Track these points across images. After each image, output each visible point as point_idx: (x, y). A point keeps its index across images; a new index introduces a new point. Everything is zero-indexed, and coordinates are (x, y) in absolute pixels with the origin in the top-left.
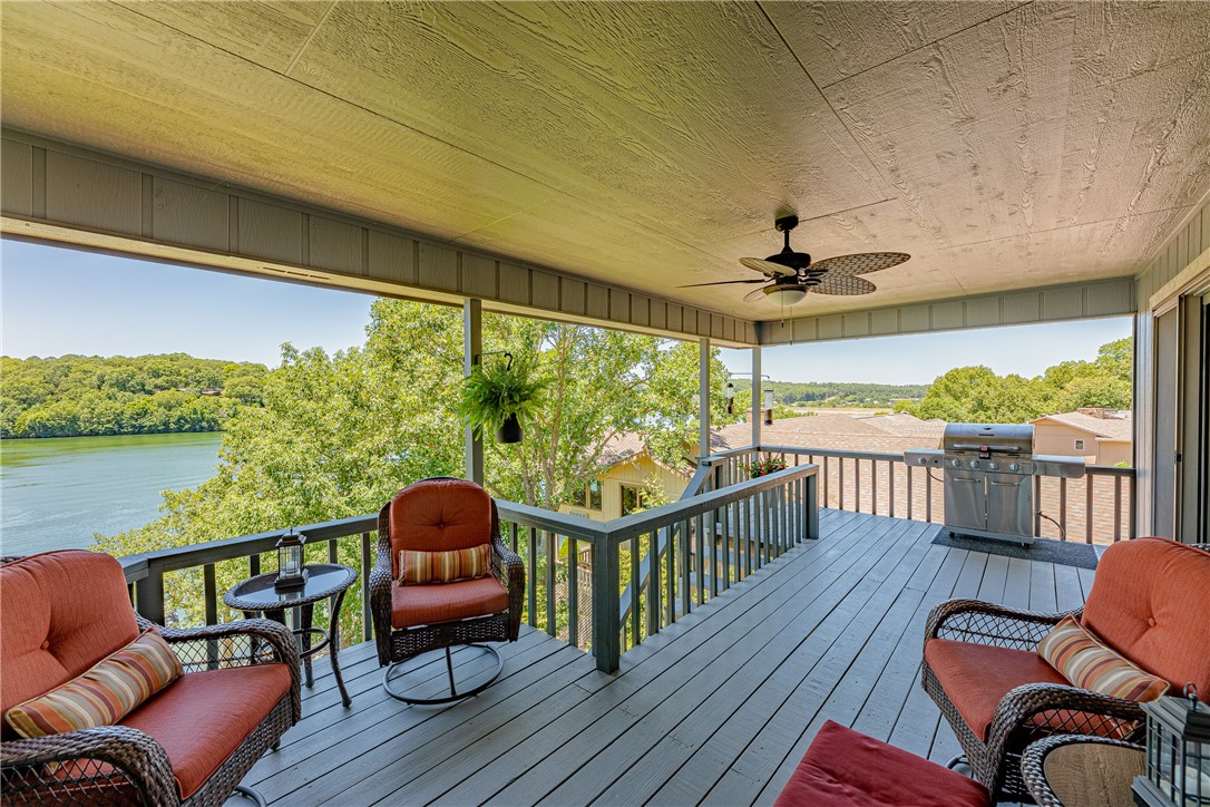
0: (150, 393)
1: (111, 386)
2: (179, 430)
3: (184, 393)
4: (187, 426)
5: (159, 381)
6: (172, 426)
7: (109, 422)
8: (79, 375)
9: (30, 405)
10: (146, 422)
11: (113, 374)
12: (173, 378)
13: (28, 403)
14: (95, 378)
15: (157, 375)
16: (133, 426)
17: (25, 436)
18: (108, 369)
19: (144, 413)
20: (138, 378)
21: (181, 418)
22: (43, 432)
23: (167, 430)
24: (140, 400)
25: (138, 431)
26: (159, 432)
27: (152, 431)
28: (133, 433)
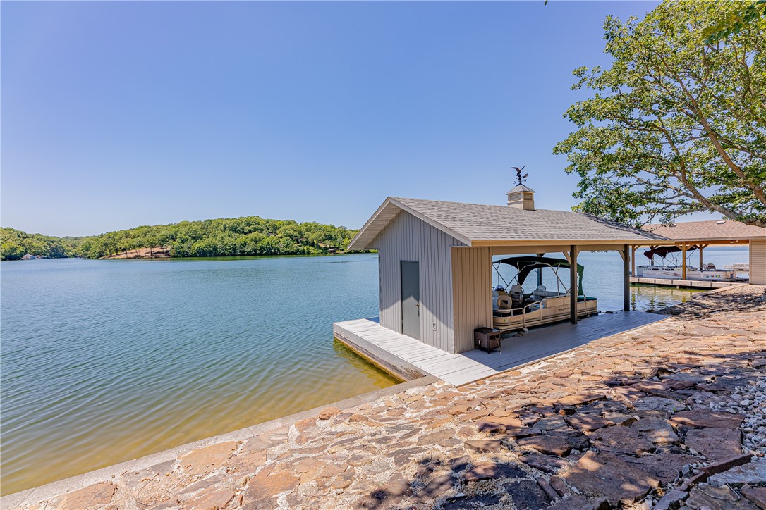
0: (246, 234)
1: (230, 230)
2: (261, 254)
3: (264, 235)
4: (265, 252)
5: (250, 228)
6: (258, 252)
7: (230, 249)
8: (216, 225)
9: (196, 240)
10: (247, 249)
11: (230, 224)
12: (257, 226)
13: (195, 239)
14: (222, 226)
15: (249, 224)
16: (240, 251)
17: (195, 255)
18: (228, 222)
19: (245, 244)
20: (241, 226)
21: (262, 247)
22: (203, 254)
23: (256, 254)
24: (243, 237)
25: (243, 254)
26: (252, 255)
27: (249, 254)
28: (240, 255)
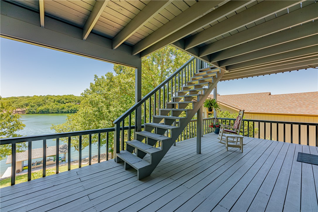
0: (65, 104)
1: (57, 102)
3: (72, 104)
4: (73, 112)
5: (67, 101)
6: (70, 112)
7: (56, 110)
8: (50, 99)
9: (40, 106)
10: (64, 110)
11: (57, 99)
12: (70, 100)
13: (39, 105)
14: (53, 100)
15: (66, 99)
16: (61, 111)
17: (38, 113)
18: (56, 98)
19: (63, 108)
20: (62, 100)
21: (71, 110)
22: (42, 112)
23: (68, 113)
24: (63, 105)
25: (62, 112)
26: (67, 113)
27: (65, 113)
28: (61, 113)
